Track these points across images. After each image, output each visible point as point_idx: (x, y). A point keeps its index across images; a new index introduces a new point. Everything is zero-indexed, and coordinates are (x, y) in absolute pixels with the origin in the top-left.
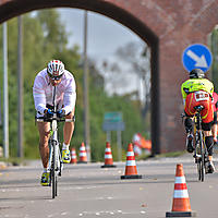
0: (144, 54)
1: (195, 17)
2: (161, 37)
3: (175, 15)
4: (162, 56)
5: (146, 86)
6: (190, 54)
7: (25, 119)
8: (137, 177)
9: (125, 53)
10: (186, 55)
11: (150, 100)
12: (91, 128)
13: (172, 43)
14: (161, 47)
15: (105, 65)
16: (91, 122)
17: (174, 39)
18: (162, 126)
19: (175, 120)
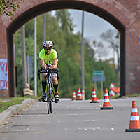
0: (117, 37)
2: (127, 27)
3: (135, 14)
4: (127, 38)
8: (110, 108)
9: (106, 36)
13: (133, 30)
14: (127, 32)
15: (95, 43)
16: (85, 76)
17: (134, 28)
18: (127, 79)
19: (134, 75)
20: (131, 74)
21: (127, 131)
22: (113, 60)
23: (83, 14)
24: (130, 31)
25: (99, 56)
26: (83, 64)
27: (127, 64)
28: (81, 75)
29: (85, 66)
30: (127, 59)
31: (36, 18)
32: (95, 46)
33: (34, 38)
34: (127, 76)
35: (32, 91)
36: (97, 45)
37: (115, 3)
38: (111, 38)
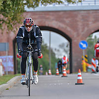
0: (67, 46)
1: (83, 33)
6: (82, 44)
13: (76, 41)
15: (55, 49)
21: (76, 84)
23: (50, 34)
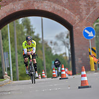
0: (67, 37)
2: (74, 26)
3: (79, 16)
4: (75, 34)
5: (69, 50)
6: (86, 31)
7: (19, 65)
10: (84, 31)
11: (71, 56)
12: (47, 68)
13: (78, 28)
14: (74, 29)
15: (51, 42)
16: (46, 66)
17: (79, 26)
18: (76, 63)
19: (82, 60)
20: (79, 59)
22: (65, 54)
23: (42, 20)
24: (76, 28)
25: (55, 52)
26: (44, 57)
27: (75, 52)
28: (43, 65)
29: (46, 58)
30: (75, 48)
31: (8, 25)
32: (52, 45)
33: (8, 40)
34: (76, 60)
35: (9, 77)
36: (53, 44)
37: (64, 10)
38: (63, 38)
